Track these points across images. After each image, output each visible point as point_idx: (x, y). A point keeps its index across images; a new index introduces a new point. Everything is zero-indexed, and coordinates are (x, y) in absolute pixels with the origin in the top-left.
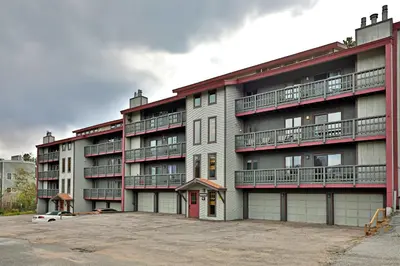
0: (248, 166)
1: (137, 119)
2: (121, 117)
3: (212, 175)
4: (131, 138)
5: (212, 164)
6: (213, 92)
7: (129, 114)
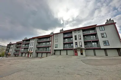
0: (38, 49)
1: (25, 41)
2: (22, 41)
3: (32, 50)
4: (23, 44)
5: (32, 49)
6: (34, 39)
7: (23, 41)
